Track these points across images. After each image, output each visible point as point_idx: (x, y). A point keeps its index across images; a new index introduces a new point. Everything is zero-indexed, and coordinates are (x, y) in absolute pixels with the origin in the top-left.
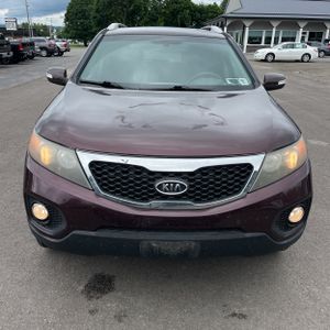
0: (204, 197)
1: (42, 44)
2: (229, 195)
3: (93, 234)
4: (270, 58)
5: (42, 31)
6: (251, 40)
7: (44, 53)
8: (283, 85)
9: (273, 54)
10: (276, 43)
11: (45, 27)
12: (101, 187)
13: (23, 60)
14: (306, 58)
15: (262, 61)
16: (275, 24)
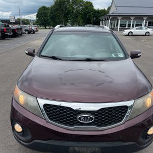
0: (103, 124)
1: (26, 28)
2: (116, 123)
3: (44, 142)
4: (130, 34)
5: (26, 22)
6: (121, 26)
7: (27, 32)
8: (140, 56)
9: (132, 32)
10: (133, 27)
11: (28, 20)
12: (49, 117)
13: (17, 36)
14: (147, 34)
15: (127, 35)
16: (132, 18)
